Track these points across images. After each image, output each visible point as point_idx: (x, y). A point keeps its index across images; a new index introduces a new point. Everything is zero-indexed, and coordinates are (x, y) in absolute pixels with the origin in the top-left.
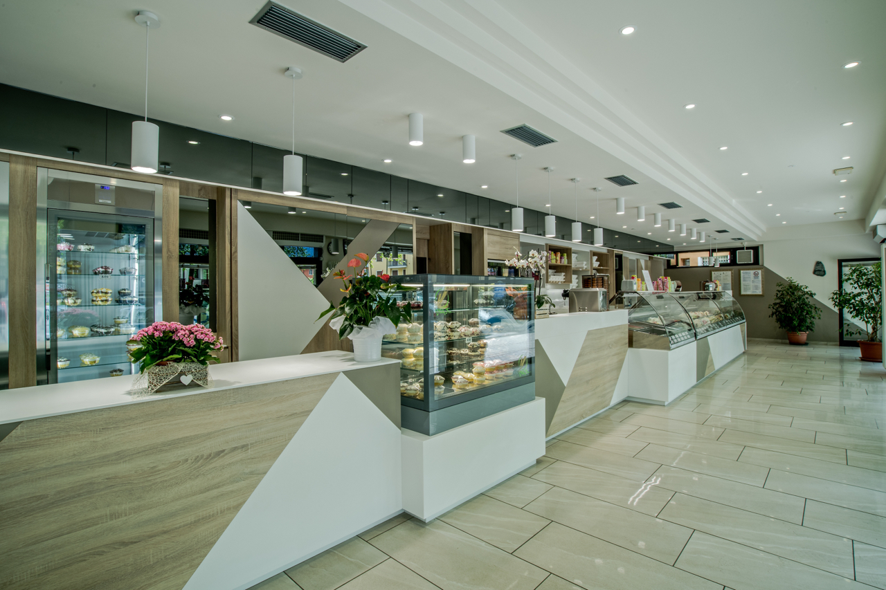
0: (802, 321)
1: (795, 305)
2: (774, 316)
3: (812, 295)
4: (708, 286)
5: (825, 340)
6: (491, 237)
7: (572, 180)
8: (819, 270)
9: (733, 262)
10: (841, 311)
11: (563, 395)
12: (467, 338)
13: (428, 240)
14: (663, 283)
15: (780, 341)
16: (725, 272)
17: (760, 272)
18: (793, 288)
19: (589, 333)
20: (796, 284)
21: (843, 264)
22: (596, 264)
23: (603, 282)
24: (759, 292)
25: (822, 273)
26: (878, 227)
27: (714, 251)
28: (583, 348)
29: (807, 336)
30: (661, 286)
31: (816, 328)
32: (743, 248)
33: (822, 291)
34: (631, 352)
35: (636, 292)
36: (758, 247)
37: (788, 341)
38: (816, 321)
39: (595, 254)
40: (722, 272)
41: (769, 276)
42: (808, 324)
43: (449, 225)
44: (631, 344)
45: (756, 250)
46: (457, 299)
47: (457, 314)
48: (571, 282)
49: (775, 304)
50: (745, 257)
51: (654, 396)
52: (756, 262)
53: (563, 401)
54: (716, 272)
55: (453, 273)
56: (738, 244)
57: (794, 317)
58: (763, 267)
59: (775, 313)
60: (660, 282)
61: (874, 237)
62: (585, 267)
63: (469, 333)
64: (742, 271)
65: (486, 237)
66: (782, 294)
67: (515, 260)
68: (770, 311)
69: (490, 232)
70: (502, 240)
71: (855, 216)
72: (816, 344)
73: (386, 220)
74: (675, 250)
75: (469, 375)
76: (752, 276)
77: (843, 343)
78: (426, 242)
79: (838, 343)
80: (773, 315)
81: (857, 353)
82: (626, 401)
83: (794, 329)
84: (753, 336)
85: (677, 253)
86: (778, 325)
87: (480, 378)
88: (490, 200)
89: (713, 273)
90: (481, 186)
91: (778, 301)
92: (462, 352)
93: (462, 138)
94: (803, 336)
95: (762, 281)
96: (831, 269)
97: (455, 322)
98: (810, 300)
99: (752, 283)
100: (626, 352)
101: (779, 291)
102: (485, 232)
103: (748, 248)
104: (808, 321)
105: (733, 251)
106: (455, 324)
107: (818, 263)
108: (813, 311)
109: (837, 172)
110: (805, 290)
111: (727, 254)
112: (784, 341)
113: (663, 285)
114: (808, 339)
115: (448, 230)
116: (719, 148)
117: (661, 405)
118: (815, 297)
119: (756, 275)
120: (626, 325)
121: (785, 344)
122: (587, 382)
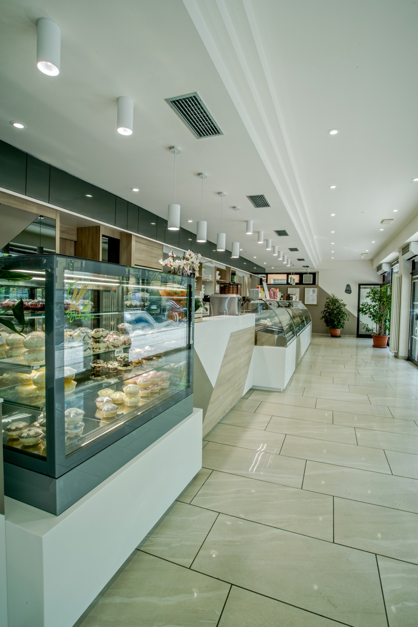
0: (339, 322)
1: (335, 312)
2: (323, 319)
3: (344, 305)
4: (292, 297)
5: (348, 334)
6: (139, 244)
7: (219, 193)
8: (348, 290)
9: (301, 282)
10: (358, 315)
11: (212, 397)
12: (117, 350)
13: (75, 242)
14: (274, 293)
15: (325, 334)
16: (296, 289)
17: (316, 289)
18: (334, 301)
19: (232, 335)
20: (336, 298)
21: (361, 286)
22: (218, 278)
23: (237, 290)
24: (315, 303)
25: (349, 292)
26: (383, 264)
27: (290, 274)
28: (227, 349)
29: (341, 332)
30: (273, 295)
31: (345, 327)
32: (306, 273)
33: (349, 303)
34: (257, 348)
35: (261, 300)
36: (315, 273)
37: (330, 335)
38: (346, 322)
39: (218, 269)
40: (294, 289)
41: (321, 293)
42: (342, 324)
43: (97, 228)
44: (256, 344)
45: (314, 274)
46: (104, 300)
47: (104, 316)
48: (201, 290)
49: (324, 311)
50: (308, 279)
51: (274, 385)
52: (314, 283)
53: (212, 403)
54: (290, 289)
55: (101, 260)
56: (304, 270)
57: (335, 320)
58: (318, 287)
59: (324, 317)
60: (272, 292)
61: (377, 271)
62: (211, 279)
63: (119, 343)
64: (306, 289)
65: (134, 243)
66: (328, 305)
67: (171, 259)
68: (322, 315)
69: (138, 239)
70: (148, 249)
71: (369, 257)
72: (344, 336)
73: (21, 208)
74: (266, 272)
75: (117, 395)
76: (311, 292)
77: (359, 336)
78: (73, 243)
79: (356, 336)
80: (323, 317)
81: (371, 342)
82: (252, 390)
83: (335, 327)
84: (315, 332)
85: (267, 274)
86: (325, 324)
87: (133, 400)
88: (139, 209)
89: (289, 289)
90: (132, 189)
91: (326, 309)
92: (110, 366)
93: (118, 100)
94: (338, 331)
95: (317, 296)
96: (354, 289)
97: (100, 329)
98: (343, 308)
99: (311, 296)
100: (253, 349)
101: (327, 302)
102: (133, 239)
103: (310, 273)
104: (342, 322)
105: (301, 275)
106: (101, 332)
107: (348, 286)
108: (345, 316)
109: (384, 222)
110: (341, 302)
111: (298, 276)
112: (327, 334)
113: (274, 295)
114: (341, 334)
115: (97, 233)
116: (330, 187)
117: (278, 391)
118: (346, 307)
119: (314, 291)
120: (253, 326)
121: (328, 336)
122: (229, 380)
